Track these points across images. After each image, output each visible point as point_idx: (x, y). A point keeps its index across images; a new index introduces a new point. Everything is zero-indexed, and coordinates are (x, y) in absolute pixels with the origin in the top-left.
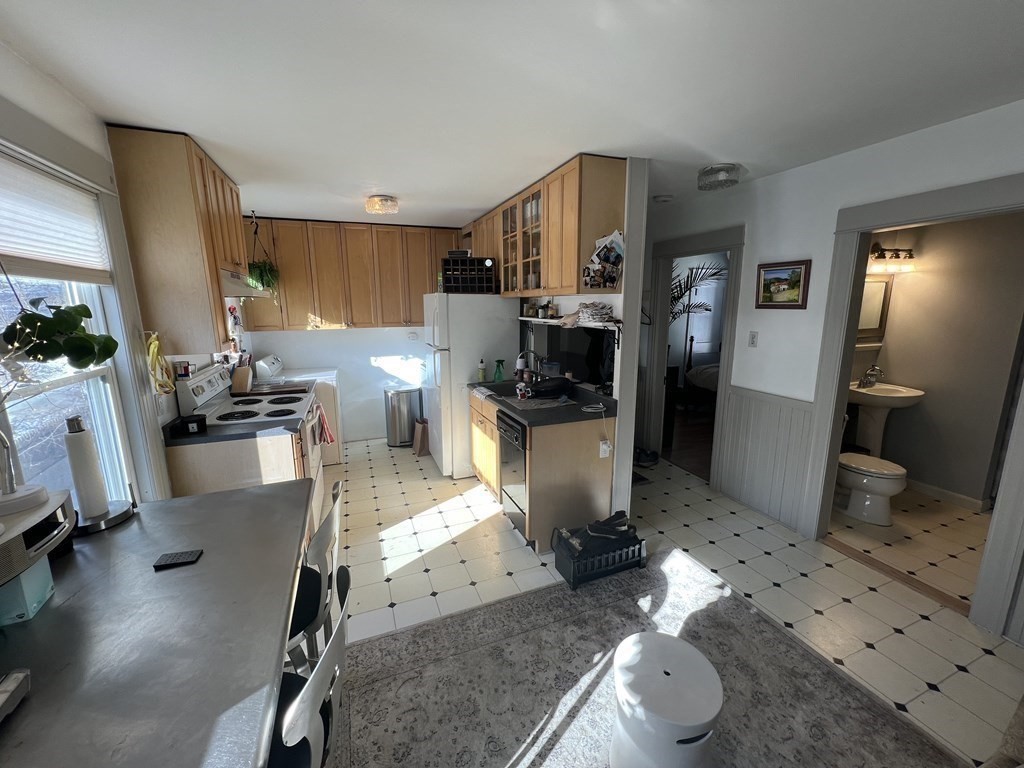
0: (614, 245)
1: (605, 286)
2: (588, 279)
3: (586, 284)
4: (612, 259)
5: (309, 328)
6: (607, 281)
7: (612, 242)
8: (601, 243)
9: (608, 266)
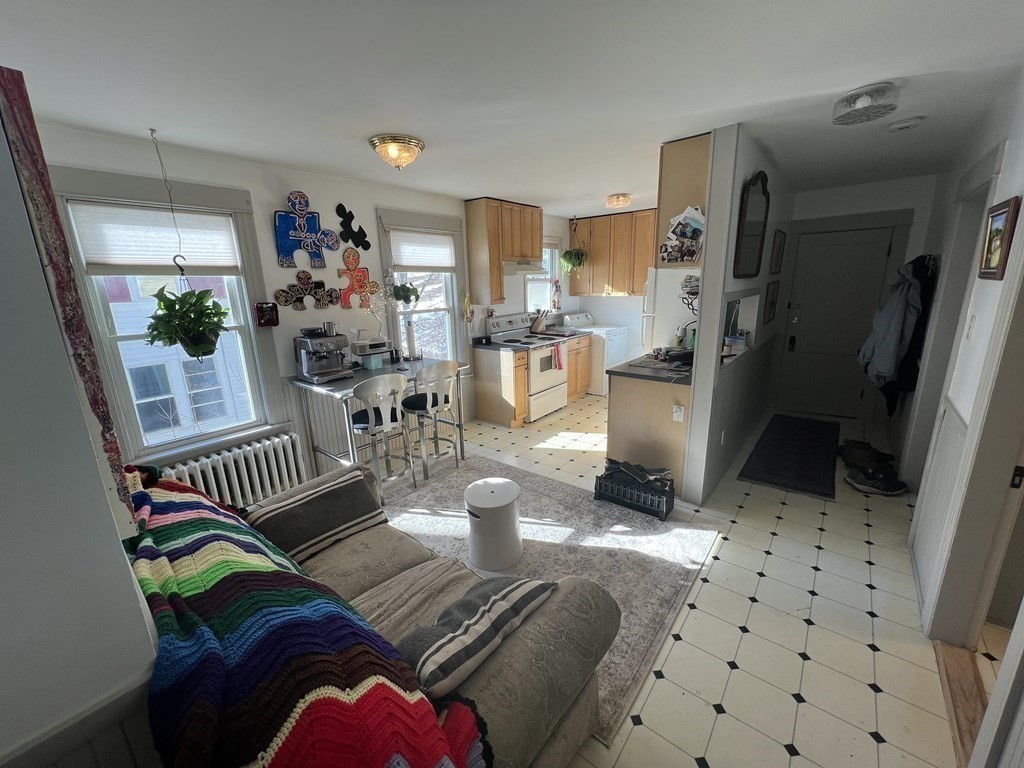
0: (687, 221)
1: (682, 260)
2: (665, 255)
3: (664, 259)
4: (689, 234)
5: (604, 295)
6: (685, 255)
7: (686, 218)
8: (675, 221)
9: (686, 240)
